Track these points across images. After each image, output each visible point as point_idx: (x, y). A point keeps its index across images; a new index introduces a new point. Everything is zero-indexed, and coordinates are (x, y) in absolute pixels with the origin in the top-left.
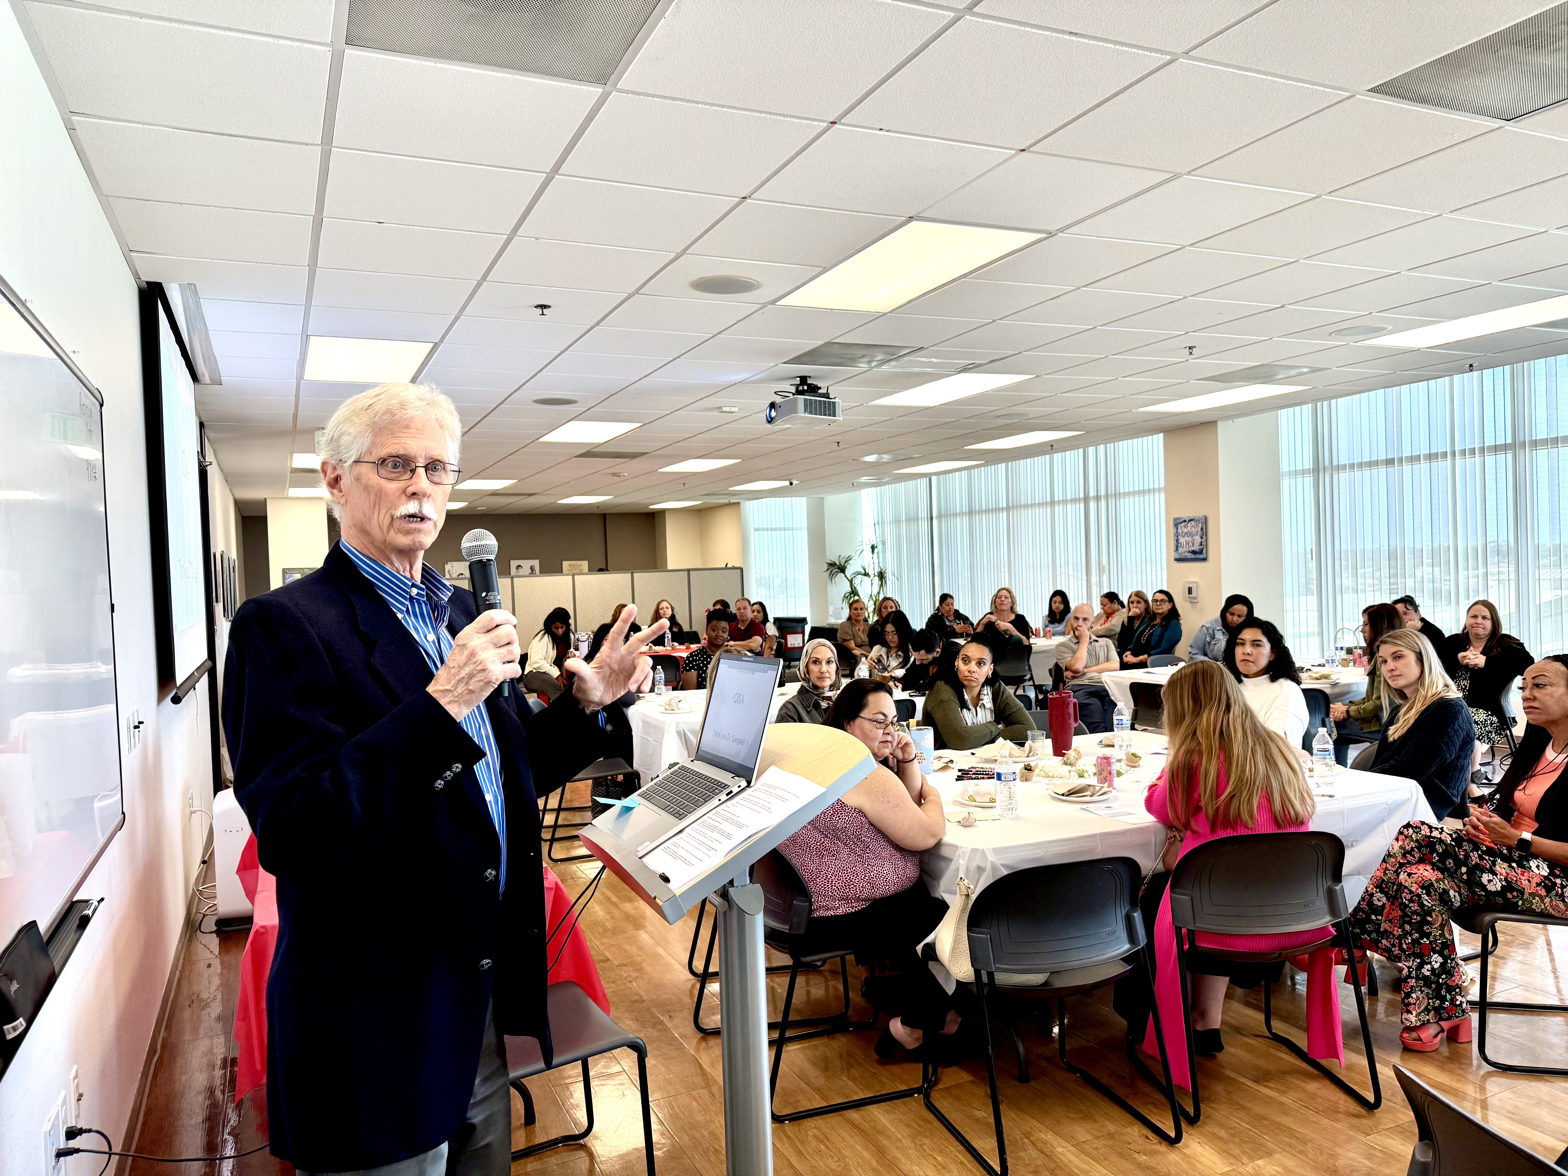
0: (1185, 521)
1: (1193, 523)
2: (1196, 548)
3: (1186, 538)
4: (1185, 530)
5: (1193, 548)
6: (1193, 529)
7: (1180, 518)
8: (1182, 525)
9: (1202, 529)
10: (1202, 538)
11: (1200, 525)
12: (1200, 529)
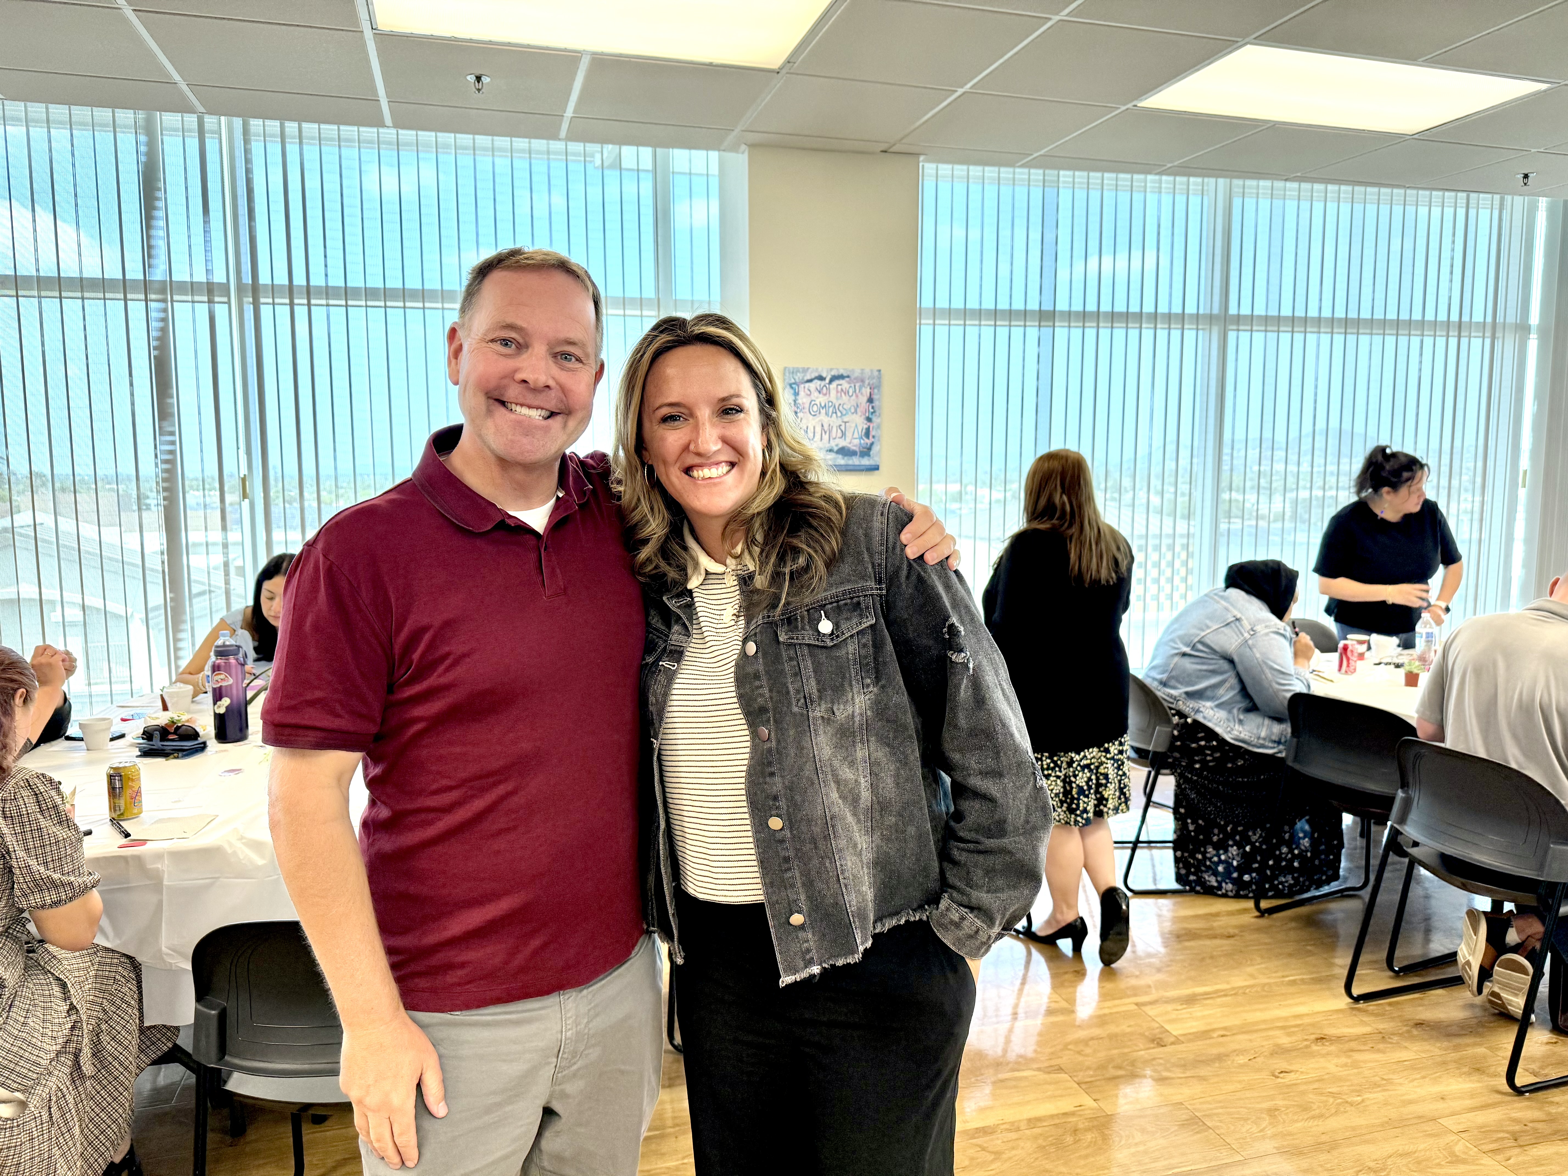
0: (821, 378)
1: (845, 384)
2: (853, 441)
3: (823, 417)
4: (821, 399)
5: (842, 443)
6: (845, 398)
7: (805, 370)
8: (811, 386)
9: (870, 400)
10: (869, 420)
11: (866, 391)
12: (864, 399)
